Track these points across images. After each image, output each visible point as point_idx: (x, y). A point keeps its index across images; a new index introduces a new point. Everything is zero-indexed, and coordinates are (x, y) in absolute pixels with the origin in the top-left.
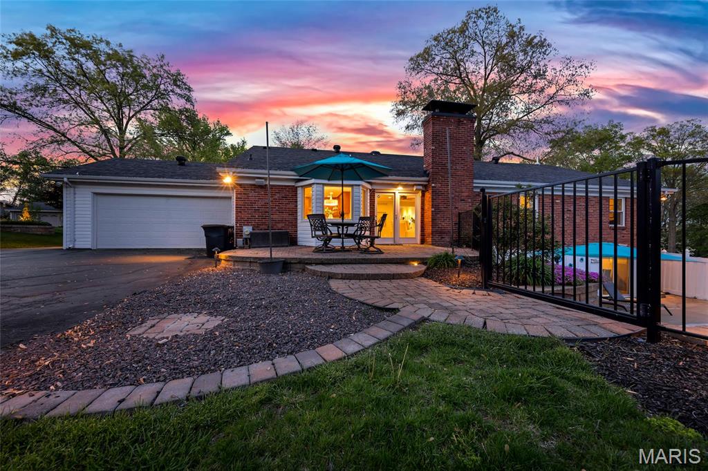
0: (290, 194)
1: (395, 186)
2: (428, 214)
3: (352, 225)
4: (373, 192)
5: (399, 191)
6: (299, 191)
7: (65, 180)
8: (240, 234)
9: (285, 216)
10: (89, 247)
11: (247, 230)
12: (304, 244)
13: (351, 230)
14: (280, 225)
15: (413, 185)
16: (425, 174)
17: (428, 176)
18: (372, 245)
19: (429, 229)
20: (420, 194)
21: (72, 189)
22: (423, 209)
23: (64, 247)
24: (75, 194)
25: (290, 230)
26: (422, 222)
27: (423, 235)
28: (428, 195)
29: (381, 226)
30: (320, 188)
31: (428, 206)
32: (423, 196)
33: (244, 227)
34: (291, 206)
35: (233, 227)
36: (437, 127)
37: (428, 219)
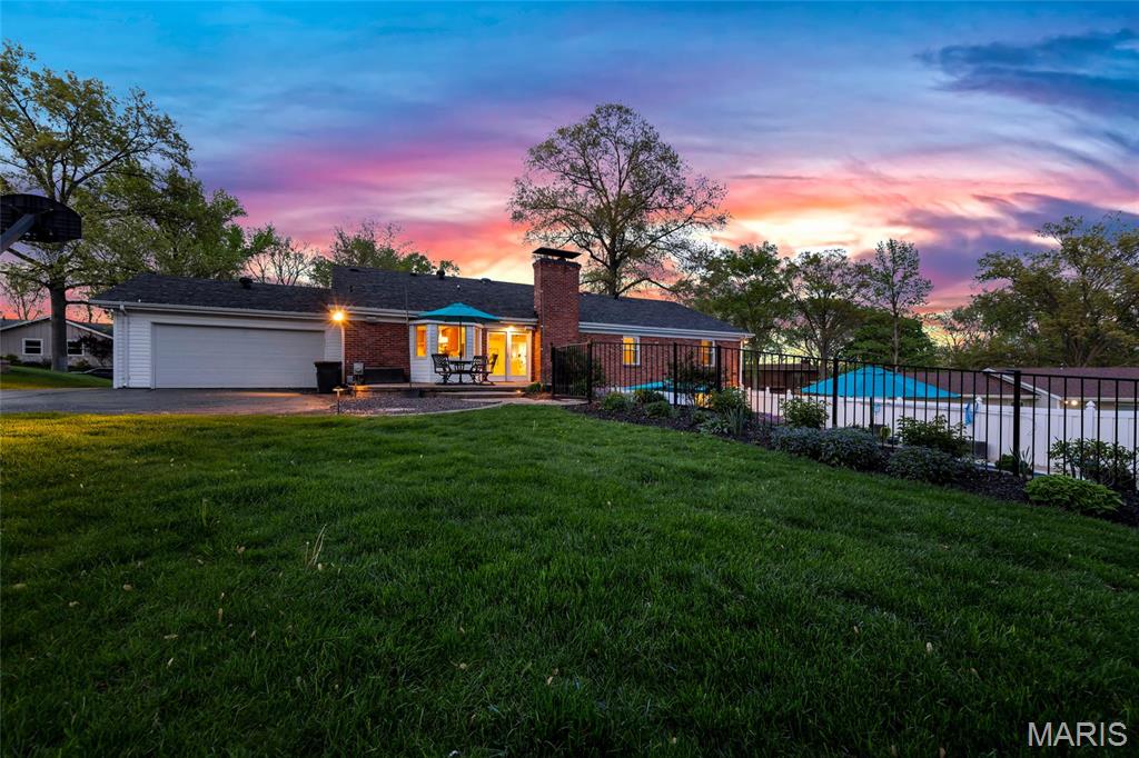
0: (402, 331)
1: (507, 325)
2: (538, 353)
3: (469, 363)
4: (485, 331)
5: (510, 331)
6: (412, 329)
7: (122, 307)
8: (349, 370)
9: (397, 353)
10: (148, 386)
11: (358, 367)
12: (417, 381)
13: (467, 367)
14: (391, 362)
15: (524, 326)
16: (535, 315)
17: (537, 317)
18: (486, 380)
19: (538, 368)
20: (530, 334)
21: (126, 318)
22: (533, 348)
23: (115, 386)
24: (129, 323)
25: (402, 366)
26: (533, 361)
27: (533, 373)
28: (538, 335)
29: (493, 364)
30: (434, 327)
31: (537, 345)
32: (534, 335)
33: (355, 364)
34: (403, 343)
35: (340, 363)
36: (546, 273)
37: (538, 358)
